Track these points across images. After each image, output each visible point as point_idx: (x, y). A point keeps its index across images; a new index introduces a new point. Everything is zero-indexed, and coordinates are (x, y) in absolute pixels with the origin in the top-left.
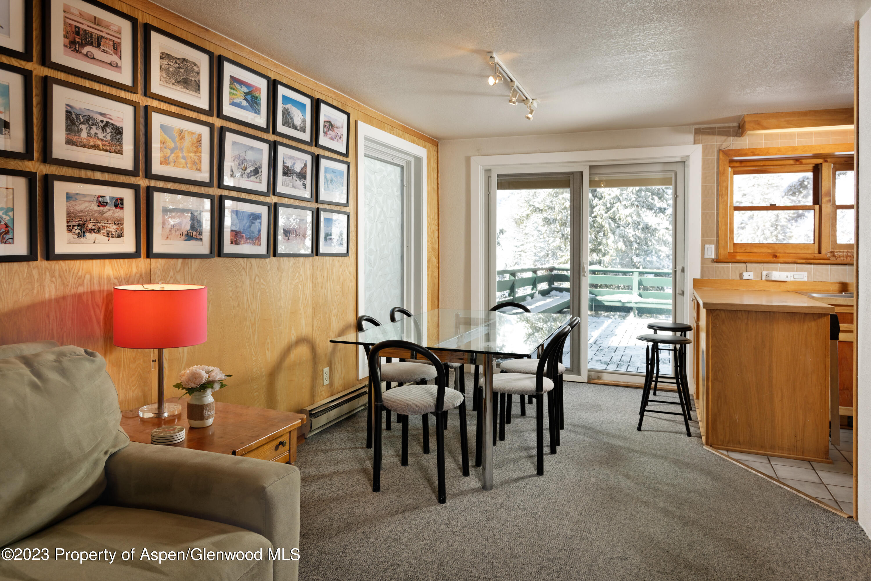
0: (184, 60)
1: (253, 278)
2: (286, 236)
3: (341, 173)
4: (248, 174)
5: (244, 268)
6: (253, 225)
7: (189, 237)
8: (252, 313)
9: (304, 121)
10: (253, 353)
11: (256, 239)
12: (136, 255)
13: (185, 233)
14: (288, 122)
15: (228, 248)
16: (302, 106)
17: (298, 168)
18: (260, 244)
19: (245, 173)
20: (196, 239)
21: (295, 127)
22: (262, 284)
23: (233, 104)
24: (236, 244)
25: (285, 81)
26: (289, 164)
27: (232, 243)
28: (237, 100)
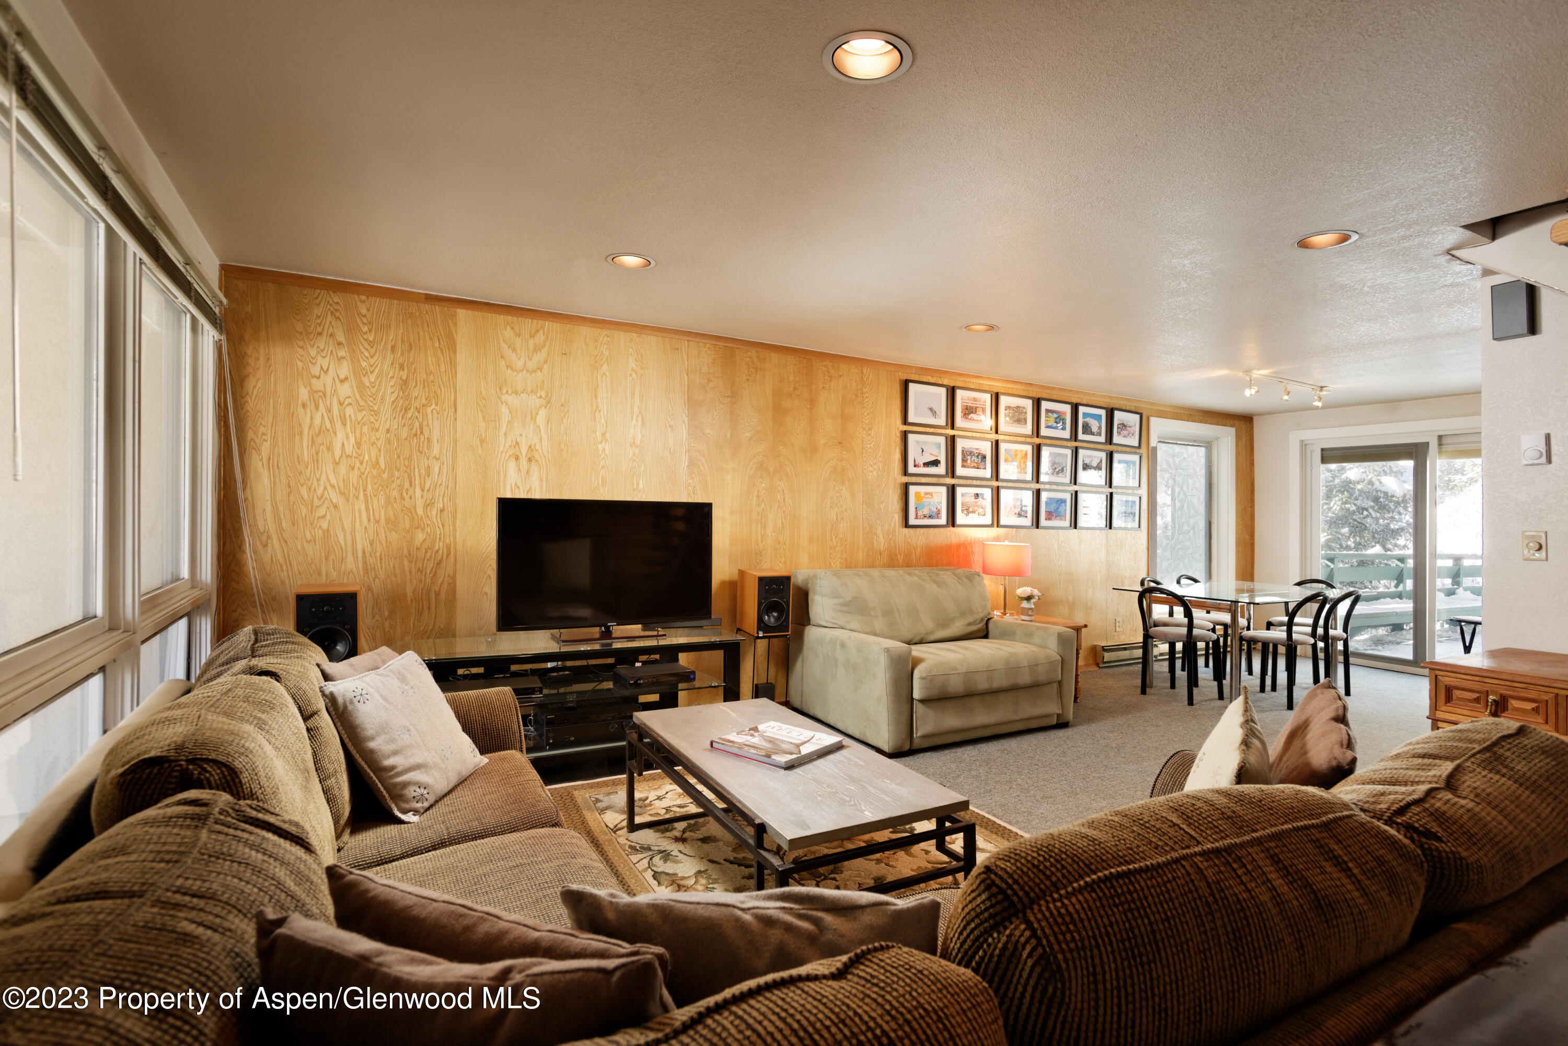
0: (1018, 407)
1: (1060, 544)
2: (1085, 514)
3: (1134, 463)
4: (1057, 472)
5: (1054, 538)
6: (1060, 507)
7: (1020, 515)
9: (1100, 428)
11: (1063, 517)
12: (992, 525)
13: (1018, 512)
14: (1087, 429)
15: (1044, 522)
16: (1098, 417)
17: (1095, 464)
18: (1065, 519)
19: (1054, 472)
20: (1023, 517)
21: (1092, 434)
22: (1067, 548)
23: (1047, 427)
24: (1048, 519)
25: (1084, 402)
26: (1087, 461)
27: (1046, 519)
28: (1050, 424)
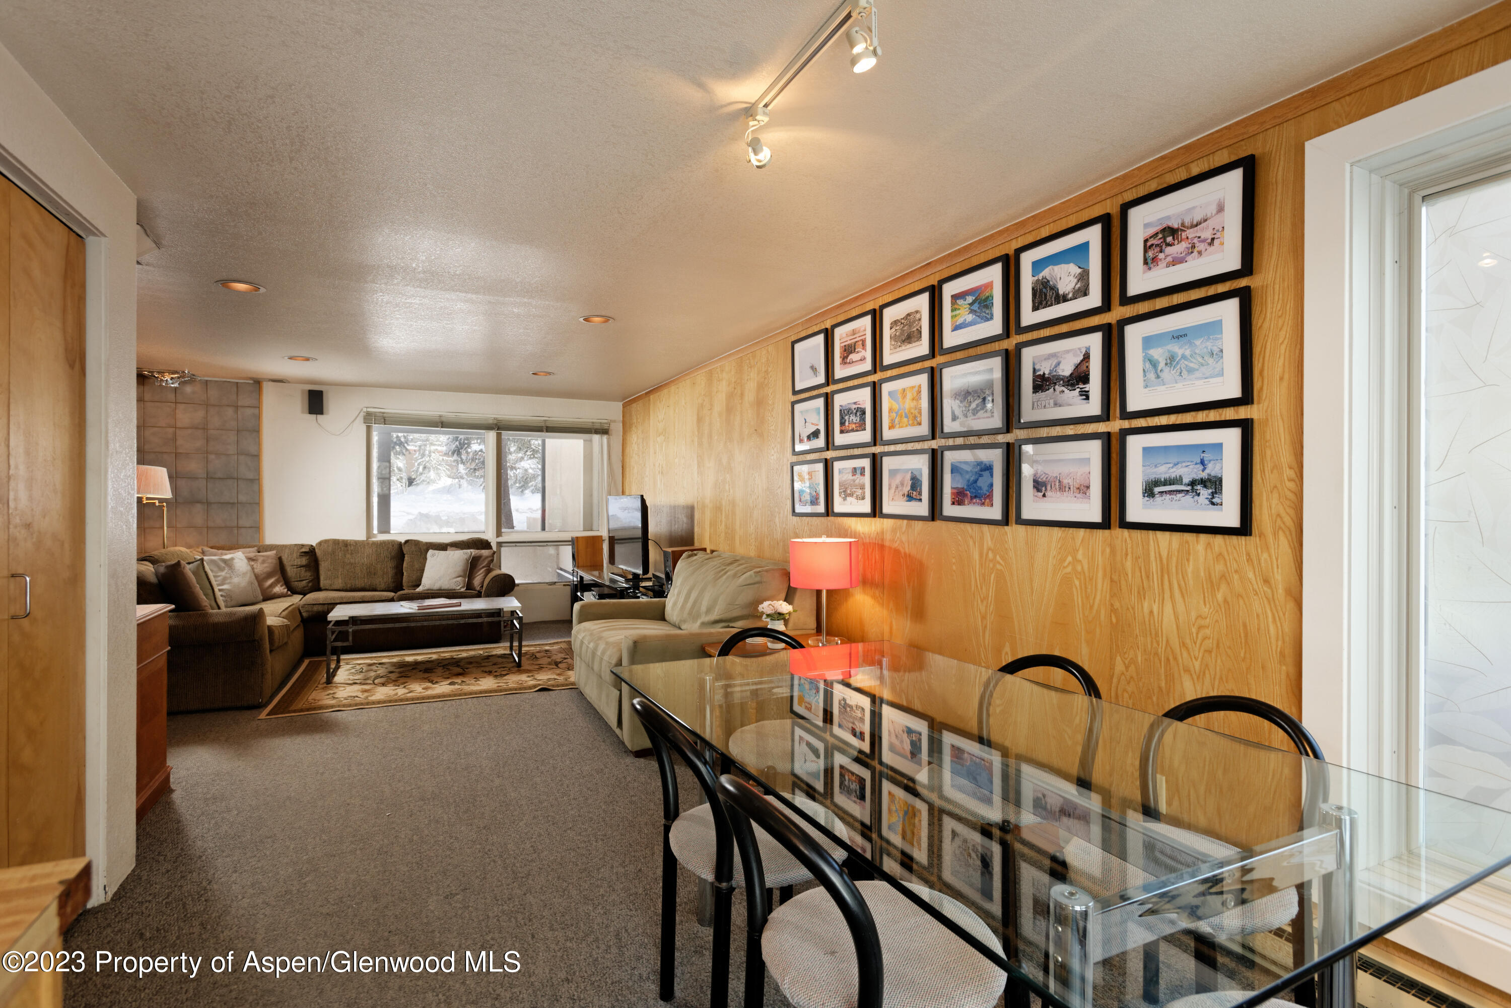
0: (908, 315)
1: (985, 551)
2: (1039, 490)
4: (973, 410)
5: (971, 537)
6: (980, 479)
7: (910, 498)
8: (982, 601)
9: (1085, 275)
10: (983, 656)
11: (985, 498)
12: (872, 514)
13: (906, 493)
14: (1046, 298)
15: (949, 509)
16: (1080, 252)
17: (1069, 370)
18: (992, 505)
19: (969, 410)
20: (916, 499)
21: (1065, 299)
22: (999, 563)
23: (955, 327)
24: (959, 504)
26: (1045, 369)
27: (953, 503)
28: (960, 321)
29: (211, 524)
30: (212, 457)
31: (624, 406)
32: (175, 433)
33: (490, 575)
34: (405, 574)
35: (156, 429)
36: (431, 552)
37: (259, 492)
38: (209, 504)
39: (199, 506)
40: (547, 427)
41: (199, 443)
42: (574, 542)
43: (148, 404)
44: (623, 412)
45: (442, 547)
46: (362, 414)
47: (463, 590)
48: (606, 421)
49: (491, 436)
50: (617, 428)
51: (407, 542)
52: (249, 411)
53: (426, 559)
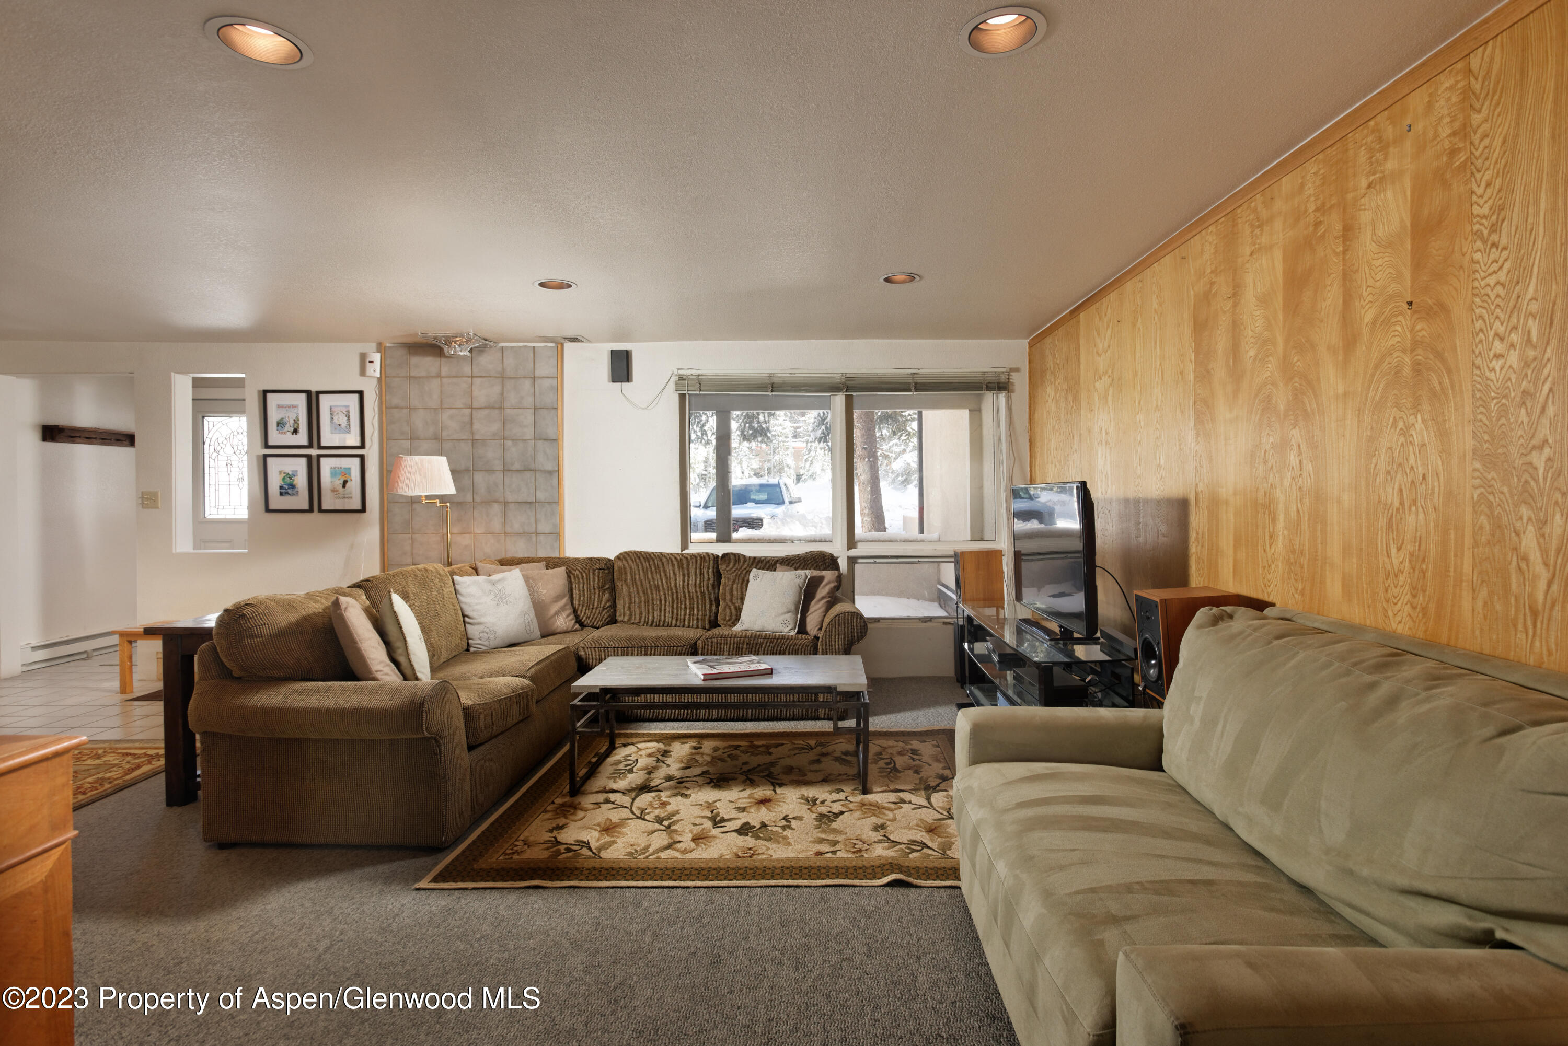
29: (508, 529)
30: (509, 443)
31: (1031, 345)
32: (471, 416)
33: (831, 611)
34: (721, 603)
35: (454, 410)
36: (754, 572)
37: (559, 488)
38: (506, 503)
39: (496, 506)
40: (916, 384)
41: (496, 427)
42: (958, 558)
43: (445, 380)
44: (1030, 354)
45: (769, 564)
46: (675, 378)
47: (793, 633)
48: (1004, 370)
49: (839, 400)
50: (1021, 382)
51: (725, 555)
52: (547, 383)
53: (748, 581)
